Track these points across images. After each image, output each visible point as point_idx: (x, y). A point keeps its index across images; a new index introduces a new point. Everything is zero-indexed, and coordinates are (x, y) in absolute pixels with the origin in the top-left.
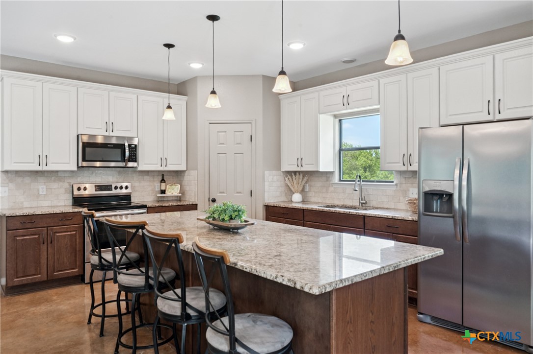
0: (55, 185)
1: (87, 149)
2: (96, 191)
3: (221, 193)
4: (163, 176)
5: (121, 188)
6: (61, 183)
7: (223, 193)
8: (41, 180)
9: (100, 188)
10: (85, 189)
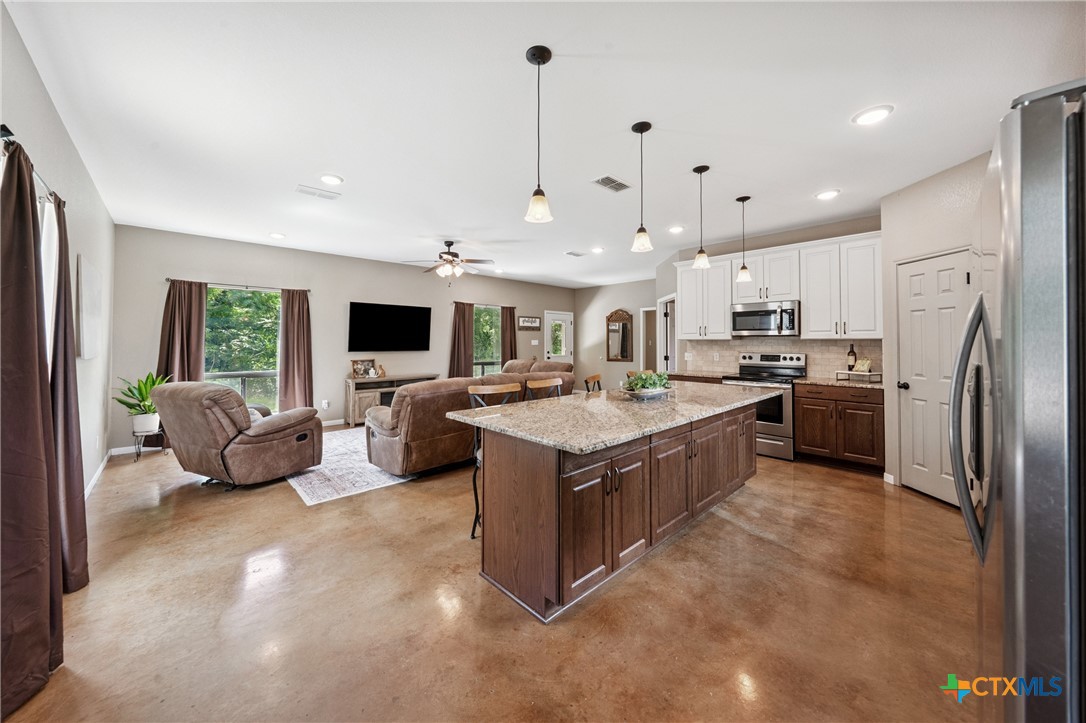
0: (727, 353)
1: (738, 319)
2: (761, 360)
3: (917, 375)
4: (852, 346)
5: (791, 359)
6: (732, 352)
7: (921, 375)
8: (716, 348)
9: (764, 358)
10: (750, 358)
